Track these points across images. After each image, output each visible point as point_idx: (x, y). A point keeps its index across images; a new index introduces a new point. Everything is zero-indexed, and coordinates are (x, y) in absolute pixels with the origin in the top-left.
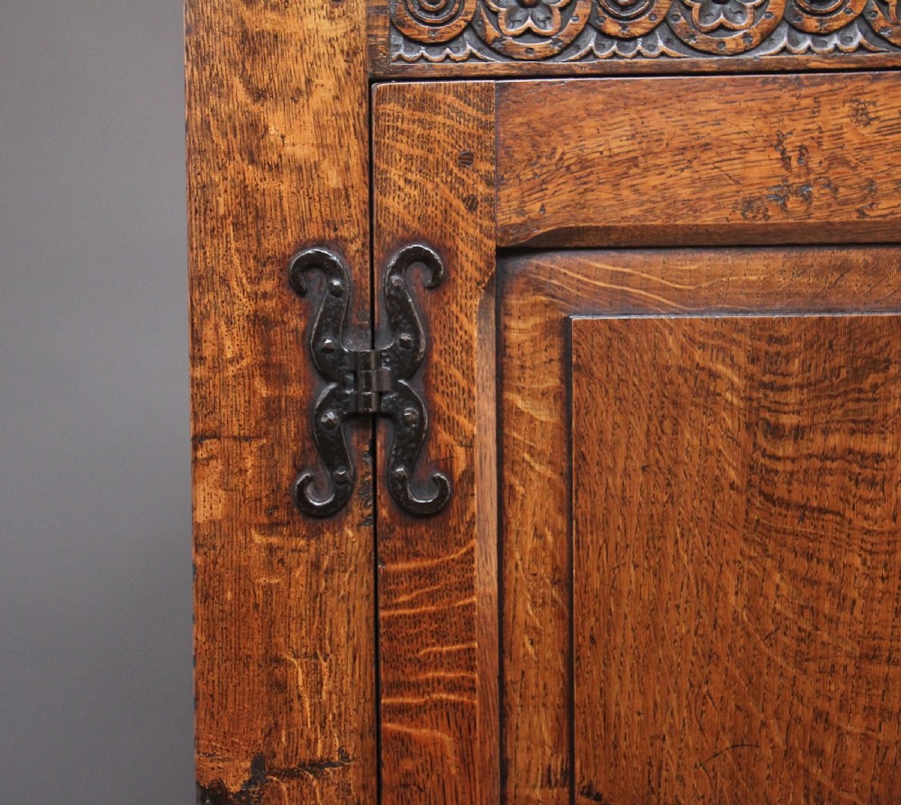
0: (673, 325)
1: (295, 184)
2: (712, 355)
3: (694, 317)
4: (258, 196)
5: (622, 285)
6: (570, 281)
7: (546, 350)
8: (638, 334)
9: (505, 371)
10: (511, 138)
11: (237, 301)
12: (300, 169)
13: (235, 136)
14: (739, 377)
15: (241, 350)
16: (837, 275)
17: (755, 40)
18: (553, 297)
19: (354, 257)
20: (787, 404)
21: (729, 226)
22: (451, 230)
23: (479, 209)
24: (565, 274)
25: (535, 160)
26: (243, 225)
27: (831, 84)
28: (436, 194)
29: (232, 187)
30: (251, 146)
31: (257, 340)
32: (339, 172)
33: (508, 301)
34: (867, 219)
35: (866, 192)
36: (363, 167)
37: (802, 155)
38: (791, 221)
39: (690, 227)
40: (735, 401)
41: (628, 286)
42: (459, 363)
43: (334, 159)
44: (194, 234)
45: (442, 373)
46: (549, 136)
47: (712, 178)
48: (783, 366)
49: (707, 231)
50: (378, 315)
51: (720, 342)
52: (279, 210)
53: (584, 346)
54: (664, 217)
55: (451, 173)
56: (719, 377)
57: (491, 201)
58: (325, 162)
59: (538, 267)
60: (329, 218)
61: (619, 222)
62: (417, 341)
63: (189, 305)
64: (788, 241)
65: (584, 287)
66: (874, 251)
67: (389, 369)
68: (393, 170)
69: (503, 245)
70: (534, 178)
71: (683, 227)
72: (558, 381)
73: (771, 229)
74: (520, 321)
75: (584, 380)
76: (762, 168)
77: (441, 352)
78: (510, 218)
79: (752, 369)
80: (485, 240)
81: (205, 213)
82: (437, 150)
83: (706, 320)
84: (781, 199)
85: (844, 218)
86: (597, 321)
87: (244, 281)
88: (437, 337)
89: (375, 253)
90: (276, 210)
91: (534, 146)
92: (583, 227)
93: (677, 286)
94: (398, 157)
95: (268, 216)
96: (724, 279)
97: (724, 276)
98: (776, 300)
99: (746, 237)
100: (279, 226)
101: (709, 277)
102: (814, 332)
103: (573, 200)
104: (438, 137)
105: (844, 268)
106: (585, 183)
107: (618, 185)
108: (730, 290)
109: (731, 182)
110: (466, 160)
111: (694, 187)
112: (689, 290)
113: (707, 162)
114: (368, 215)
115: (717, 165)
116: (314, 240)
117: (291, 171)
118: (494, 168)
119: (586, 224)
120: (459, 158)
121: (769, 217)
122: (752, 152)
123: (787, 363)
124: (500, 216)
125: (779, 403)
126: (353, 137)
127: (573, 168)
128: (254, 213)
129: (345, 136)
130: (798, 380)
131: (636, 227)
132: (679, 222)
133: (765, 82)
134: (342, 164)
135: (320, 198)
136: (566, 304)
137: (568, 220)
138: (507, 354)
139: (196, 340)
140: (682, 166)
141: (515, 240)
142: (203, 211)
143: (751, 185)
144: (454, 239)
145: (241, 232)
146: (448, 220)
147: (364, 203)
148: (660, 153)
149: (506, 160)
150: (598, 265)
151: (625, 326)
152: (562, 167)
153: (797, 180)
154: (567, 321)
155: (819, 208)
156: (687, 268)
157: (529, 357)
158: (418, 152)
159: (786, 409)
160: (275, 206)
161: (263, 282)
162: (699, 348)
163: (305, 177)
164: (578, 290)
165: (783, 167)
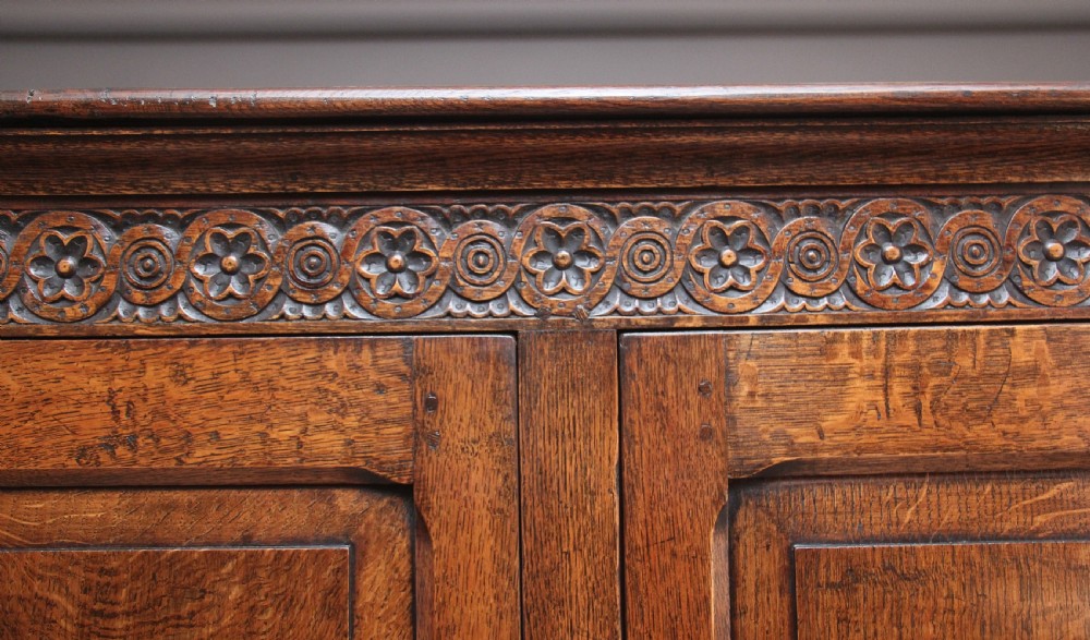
0: (16, 559)
2: (49, 586)
3: (36, 551)
14: (72, 605)
16: (164, 513)
17: (92, 310)
20: (114, 630)
21: (66, 471)
27: (156, 348)
34: (184, 466)
35: (183, 442)
37: (130, 409)
38: (119, 467)
39: (32, 472)
40: (69, 627)
47: (52, 429)
48: (112, 595)
49: (47, 475)
51: (57, 574)
56: (55, 605)
64: (121, 484)
66: (196, 492)
71: (26, 471)
73: (103, 474)
76: (96, 424)
79: (84, 598)
83: (46, 554)
84: (110, 447)
85: (166, 465)
93: (25, 523)
96: (66, 516)
97: (66, 514)
99: (83, 479)
101: (53, 515)
102: (140, 564)
105: (170, 507)
108: (72, 526)
109: (68, 432)
111: (36, 437)
112: (36, 526)
113: (48, 414)
115: (56, 417)
121: (101, 464)
122: (86, 406)
123: (116, 592)
125: (108, 629)
130: (126, 608)
133: (98, 347)
140: (26, 418)
143: (86, 435)
148: (7, 406)
153: (124, 432)
155: (142, 455)
156: (34, 506)
159: (114, 634)
162: (40, 579)
165: (113, 419)
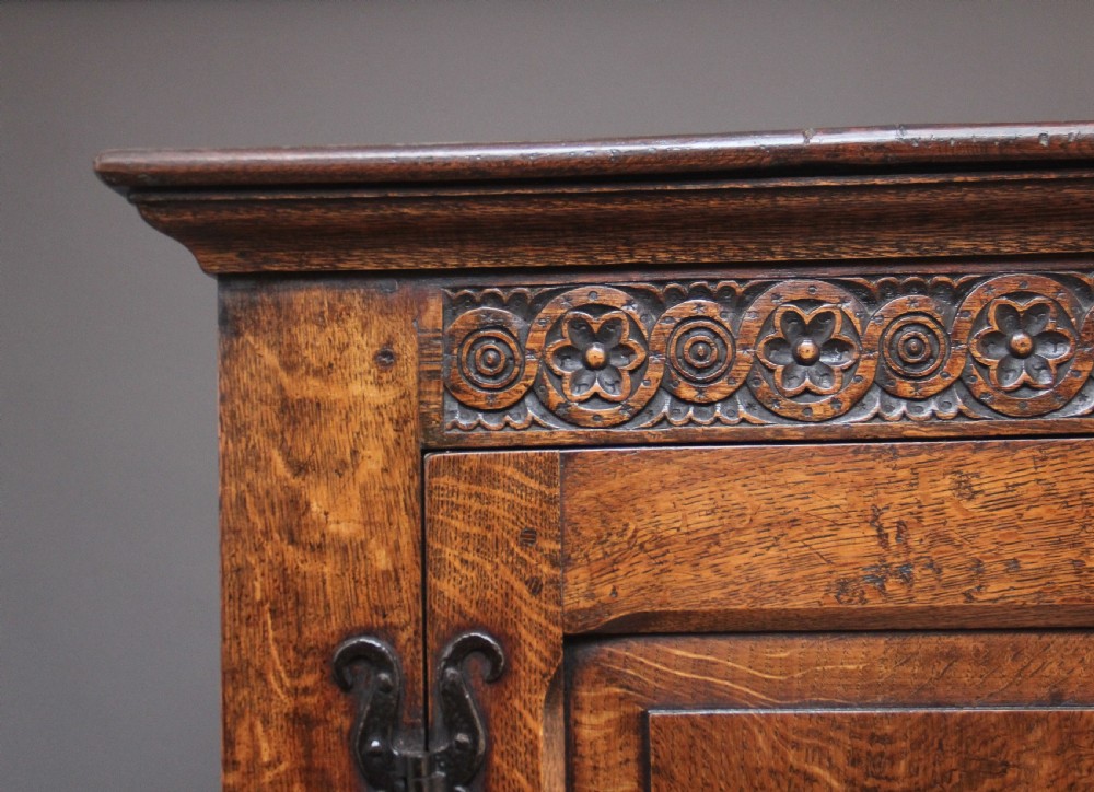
0: (763, 722)
1: (339, 566)
2: (807, 756)
3: (786, 712)
4: (299, 580)
5: (705, 675)
6: (647, 671)
7: (621, 749)
8: (723, 731)
9: (576, 773)
10: (578, 514)
11: (275, 697)
12: (345, 549)
13: (274, 514)
14: (838, 781)
15: (279, 753)
16: (944, 664)
17: (845, 405)
18: (628, 688)
19: (405, 647)
21: (822, 610)
22: (513, 616)
23: (544, 592)
24: (642, 663)
25: (604, 539)
26: (282, 613)
27: (930, 454)
28: (496, 576)
29: (270, 570)
30: (292, 525)
31: (297, 741)
32: (389, 552)
33: (578, 693)
34: (975, 604)
35: (972, 573)
36: (415, 547)
37: (900, 531)
38: (891, 605)
39: (779, 612)
41: (712, 675)
42: (524, 766)
43: (382, 538)
44: (228, 622)
45: (504, 778)
46: (621, 511)
47: (802, 557)
48: (888, 767)
49: (798, 616)
50: (432, 713)
51: (816, 741)
52: (321, 594)
53: (663, 745)
54: (749, 601)
55: (512, 552)
56: (816, 781)
57: (558, 584)
58: (373, 541)
59: (611, 655)
60: (377, 603)
61: (700, 606)
62: (475, 742)
63: (221, 702)
64: (889, 627)
65: (664, 678)
66: (985, 637)
67: (443, 774)
68: (448, 550)
69: (571, 632)
70: (604, 558)
71: (772, 611)
72: (635, 784)
73: (869, 613)
74: (592, 716)
75: (663, 784)
76: (856, 547)
77: (502, 753)
78: (578, 602)
79: (853, 771)
80: (551, 627)
81: (239, 599)
82: (497, 527)
83: (799, 716)
84: (879, 580)
85: (950, 602)
86: (677, 717)
87: (283, 675)
88: (497, 735)
89: (429, 642)
90: (318, 595)
91: (603, 521)
92: (660, 612)
93: (767, 676)
94: (453, 535)
95: (310, 601)
96: (818, 668)
97: (819, 665)
98: (877, 693)
99: (842, 622)
100: (321, 613)
101: (803, 666)
102: (921, 728)
103: (647, 582)
104: (498, 512)
105: (953, 656)
106: (661, 563)
107: (697, 565)
108: (827, 680)
109: (823, 562)
110: (529, 537)
111: (781, 567)
112: (780, 681)
113: (796, 539)
114: (420, 599)
115: (807, 542)
116: (361, 627)
117: (335, 552)
118: (559, 547)
119: (663, 609)
120: (521, 536)
121: (866, 601)
122: (844, 528)
123: (893, 764)
124: (567, 600)
126: (403, 513)
127: (647, 546)
128: (294, 599)
129: (395, 512)
130: (906, 784)
131: (718, 611)
132: (767, 606)
133: (856, 452)
134: (391, 543)
135: (367, 581)
136: (643, 697)
137: (643, 604)
138: (579, 753)
139: (229, 742)
140: (768, 544)
141: (584, 626)
142: (237, 596)
143: (845, 565)
144: (516, 628)
145: (280, 621)
146: (510, 605)
147: (416, 586)
148: (744, 529)
149: (572, 537)
150: (679, 652)
151: (708, 723)
152: (634, 545)
153: (896, 560)
154: (645, 715)
155: (921, 590)
156: (777, 656)
157: (602, 757)
158: (475, 530)
160: (318, 590)
161: (304, 676)
162: (793, 748)
163: (351, 558)
164: (657, 681)
165: (880, 544)
